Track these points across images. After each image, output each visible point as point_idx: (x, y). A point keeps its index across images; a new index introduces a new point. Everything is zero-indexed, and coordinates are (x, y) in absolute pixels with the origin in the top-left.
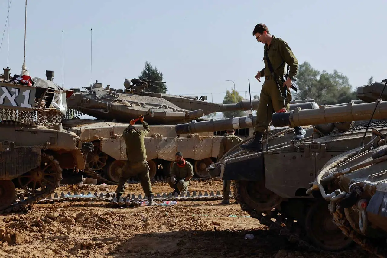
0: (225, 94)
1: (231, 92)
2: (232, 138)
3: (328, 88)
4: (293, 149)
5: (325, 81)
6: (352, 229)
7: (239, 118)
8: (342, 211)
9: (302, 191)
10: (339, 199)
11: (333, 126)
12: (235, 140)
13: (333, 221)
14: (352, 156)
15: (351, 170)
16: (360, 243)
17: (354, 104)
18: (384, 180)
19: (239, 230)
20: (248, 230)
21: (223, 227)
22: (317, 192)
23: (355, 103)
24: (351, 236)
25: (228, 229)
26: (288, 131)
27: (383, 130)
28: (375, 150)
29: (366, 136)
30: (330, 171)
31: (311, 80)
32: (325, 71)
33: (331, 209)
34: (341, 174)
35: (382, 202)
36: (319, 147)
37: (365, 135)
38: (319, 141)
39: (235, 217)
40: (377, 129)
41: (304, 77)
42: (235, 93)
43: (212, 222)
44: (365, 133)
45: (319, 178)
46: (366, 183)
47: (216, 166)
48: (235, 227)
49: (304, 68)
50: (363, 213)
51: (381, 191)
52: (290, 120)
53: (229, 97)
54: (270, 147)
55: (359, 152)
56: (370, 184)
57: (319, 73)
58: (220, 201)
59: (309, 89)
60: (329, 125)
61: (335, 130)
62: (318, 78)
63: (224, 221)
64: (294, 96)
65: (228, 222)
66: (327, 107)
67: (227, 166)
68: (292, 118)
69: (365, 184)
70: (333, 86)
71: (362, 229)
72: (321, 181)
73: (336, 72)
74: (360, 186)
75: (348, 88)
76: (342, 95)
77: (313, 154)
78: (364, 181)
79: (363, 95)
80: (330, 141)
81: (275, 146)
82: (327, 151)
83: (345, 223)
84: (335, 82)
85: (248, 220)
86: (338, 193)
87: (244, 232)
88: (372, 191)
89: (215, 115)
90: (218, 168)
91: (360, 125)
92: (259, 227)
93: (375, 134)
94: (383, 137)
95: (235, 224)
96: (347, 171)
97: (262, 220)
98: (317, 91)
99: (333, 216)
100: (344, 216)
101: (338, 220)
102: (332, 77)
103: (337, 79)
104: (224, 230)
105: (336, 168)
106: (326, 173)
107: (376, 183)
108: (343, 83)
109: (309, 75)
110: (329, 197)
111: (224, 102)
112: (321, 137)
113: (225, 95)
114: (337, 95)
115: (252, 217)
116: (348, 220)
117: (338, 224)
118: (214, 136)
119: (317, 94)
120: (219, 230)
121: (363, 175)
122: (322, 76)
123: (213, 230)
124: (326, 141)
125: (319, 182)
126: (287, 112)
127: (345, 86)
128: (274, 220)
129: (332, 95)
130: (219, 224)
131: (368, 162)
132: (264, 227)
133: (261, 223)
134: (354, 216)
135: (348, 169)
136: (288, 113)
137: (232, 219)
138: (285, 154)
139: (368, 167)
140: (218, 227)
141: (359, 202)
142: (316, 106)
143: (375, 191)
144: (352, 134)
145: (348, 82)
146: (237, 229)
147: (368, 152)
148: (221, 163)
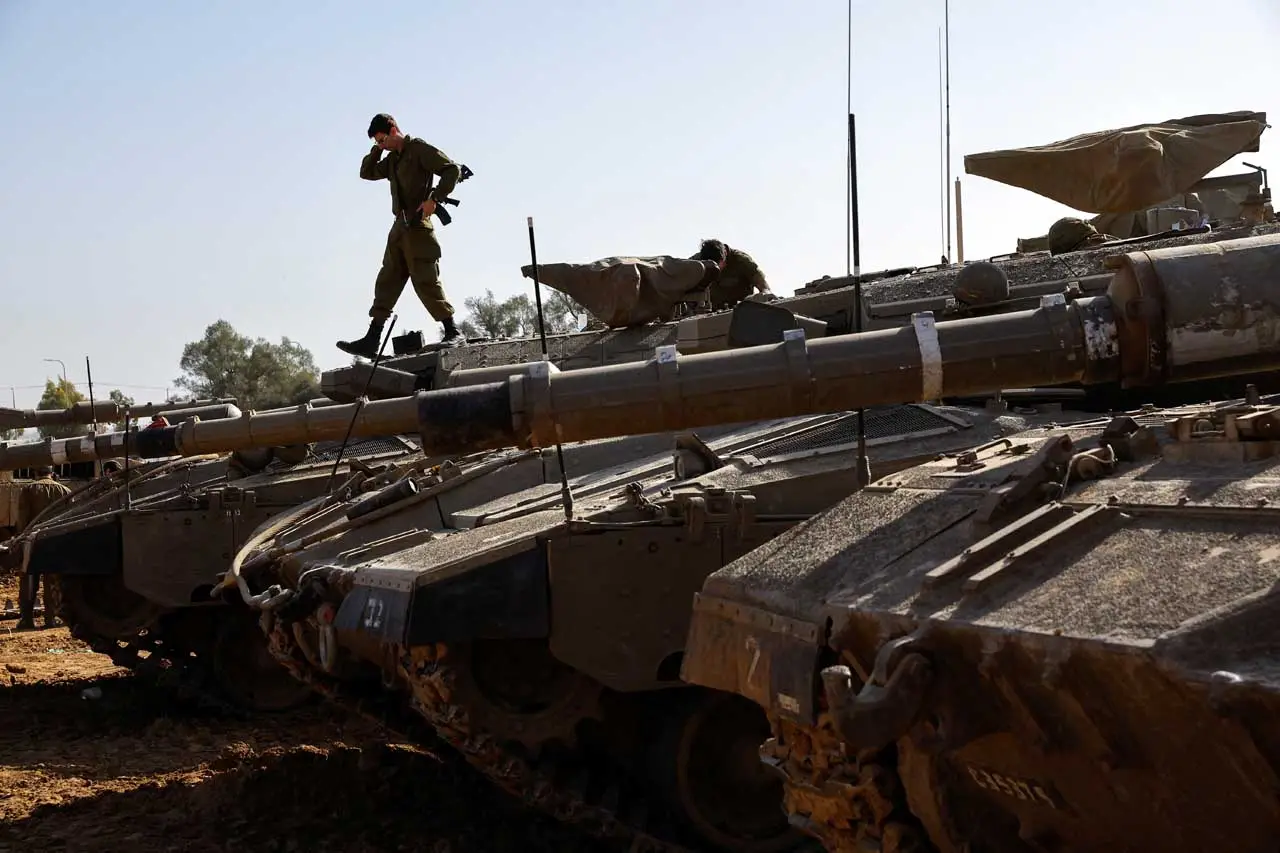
0: (45, 389)
1: (57, 384)
2: (47, 485)
3: (269, 375)
4: (185, 504)
5: (263, 359)
6: (307, 664)
7: (67, 442)
8: (288, 630)
9: (202, 592)
10: (277, 605)
11: (271, 452)
12: (56, 492)
13: (271, 651)
14: (308, 514)
15: (304, 543)
16: (325, 692)
17: (312, 408)
18: (369, 563)
19: (69, 681)
20: (90, 679)
21: (31, 675)
22: (233, 592)
23: (315, 405)
24: (307, 679)
25: (43, 680)
26: (175, 466)
27: (373, 459)
28: (355, 500)
29: (337, 473)
30: (261, 547)
31: (233, 358)
32: (263, 340)
33: (264, 624)
34: (284, 552)
35: (365, 607)
36: (242, 499)
37: (335, 471)
38: (240, 485)
39: (59, 652)
40: (359, 459)
41: (218, 351)
42: (66, 386)
43: (7, 666)
44: (335, 467)
45: (238, 564)
46: (332, 569)
47: (12, 546)
48: (60, 674)
49: (218, 334)
50: (328, 630)
51: (364, 584)
52: (176, 443)
53: (52, 395)
54: (136, 501)
55: (322, 506)
56: (342, 571)
57: (250, 343)
58: (16, 621)
59: (230, 378)
60: (263, 450)
61: (276, 460)
62: (249, 353)
63: (33, 664)
64: (197, 391)
65: (44, 664)
66: (255, 414)
67: (38, 544)
68: (180, 439)
69: (331, 573)
70: (282, 370)
71: (325, 665)
72: (241, 569)
73: (286, 342)
74: (322, 576)
75: (312, 375)
76: (299, 388)
77: (229, 513)
78: (331, 566)
79: (333, 389)
80: (265, 484)
81: (147, 498)
82: (258, 506)
83: (293, 654)
84: (285, 361)
85: (89, 657)
86: (276, 591)
87: (81, 684)
88: (344, 586)
89: (21, 434)
90: (18, 549)
91: (327, 450)
92: (115, 670)
93: (354, 467)
94: (370, 473)
95: (61, 667)
96: (295, 546)
97: (118, 657)
98: (247, 381)
99: (268, 640)
100: (292, 638)
101: (279, 648)
102: (278, 351)
103: (289, 356)
104: (35, 681)
105: (273, 541)
106: (252, 552)
107: (353, 569)
108: (301, 364)
109: (228, 348)
110: (256, 601)
111: (42, 406)
112: (244, 476)
113: (43, 391)
114: (291, 388)
115: (95, 650)
116: (302, 647)
117: (281, 656)
118: (15, 481)
119: (246, 387)
120: (22, 682)
121: (329, 552)
122: (258, 350)
123: (9, 685)
124: (257, 485)
125: (237, 573)
126: (169, 426)
127: (305, 370)
128: (144, 654)
129: (279, 388)
130: (23, 671)
131: (338, 527)
132: (125, 672)
133: (116, 663)
134: (311, 637)
135: (298, 542)
136: (170, 429)
137: (53, 658)
138: (169, 515)
139: (338, 535)
140: (19, 677)
141: (320, 609)
142: (236, 412)
143: (352, 586)
144: (311, 469)
145: (311, 362)
146: (64, 678)
147: (340, 504)
148: (24, 539)
